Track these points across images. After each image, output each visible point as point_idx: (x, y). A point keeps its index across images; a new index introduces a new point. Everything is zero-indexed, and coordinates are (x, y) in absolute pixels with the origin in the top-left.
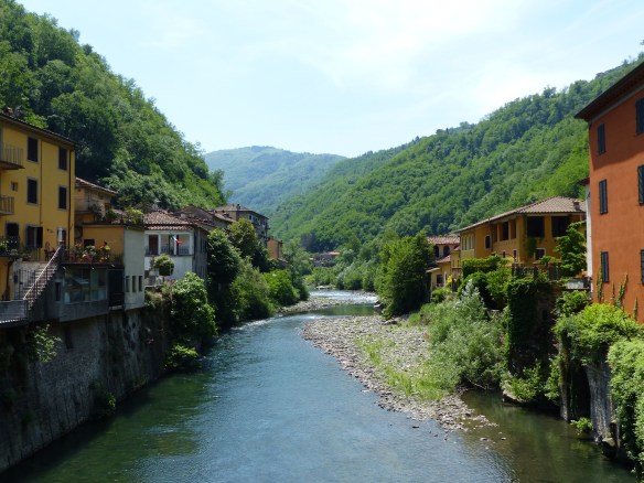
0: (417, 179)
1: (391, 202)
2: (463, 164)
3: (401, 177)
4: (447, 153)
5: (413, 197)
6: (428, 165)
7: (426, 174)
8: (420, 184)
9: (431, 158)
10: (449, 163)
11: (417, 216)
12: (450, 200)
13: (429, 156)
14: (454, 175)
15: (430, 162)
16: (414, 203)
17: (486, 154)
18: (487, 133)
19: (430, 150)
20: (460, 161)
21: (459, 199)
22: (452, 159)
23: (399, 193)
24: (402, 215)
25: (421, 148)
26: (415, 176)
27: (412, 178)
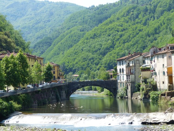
0: (119, 33)
1: (106, 46)
2: (145, 24)
3: (111, 32)
4: (137, 17)
5: (117, 43)
6: (126, 24)
7: (124, 30)
8: (121, 36)
9: (128, 19)
10: (137, 23)
11: (118, 55)
12: (136, 46)
13: (126, 18)
14: (140, 30)
15: (127, 22)
16: (117, 47)
17: (158, 18)
18: (159, 5)
19: (127, 15)
20: (143, 22)
21: (139, 46)
22: (139, 21)
23: (110, 41)
24: (111, 55)
25: (122, 14)
26: (118, 31)
27: (117, 32)
